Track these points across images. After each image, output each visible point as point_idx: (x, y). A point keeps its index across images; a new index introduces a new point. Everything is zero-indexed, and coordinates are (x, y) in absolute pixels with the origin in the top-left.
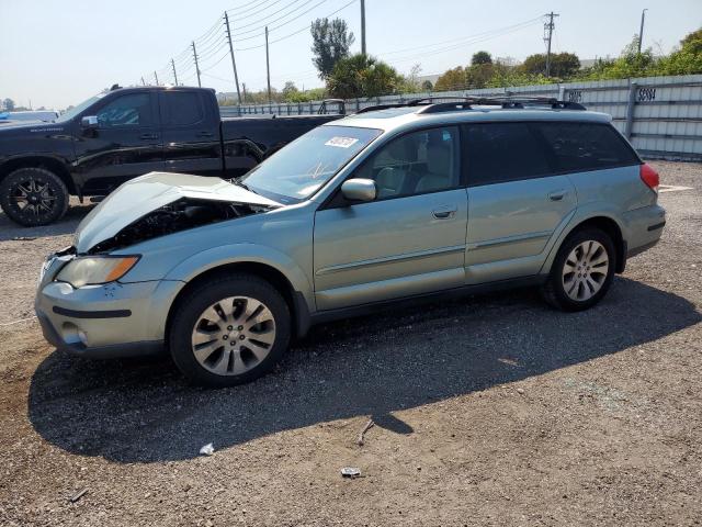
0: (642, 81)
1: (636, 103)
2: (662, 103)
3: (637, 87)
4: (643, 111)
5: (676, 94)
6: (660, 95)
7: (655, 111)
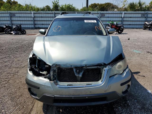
0: (11, 12)
1: (11, 17)
2: (17, 17)
3: (10, 13)
4: (13, 19)
5: (20, 15)
6: (16, 15)
7: (16, 19)
